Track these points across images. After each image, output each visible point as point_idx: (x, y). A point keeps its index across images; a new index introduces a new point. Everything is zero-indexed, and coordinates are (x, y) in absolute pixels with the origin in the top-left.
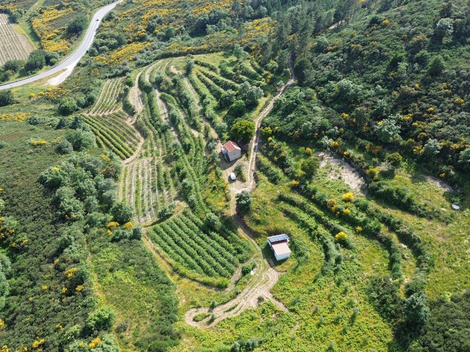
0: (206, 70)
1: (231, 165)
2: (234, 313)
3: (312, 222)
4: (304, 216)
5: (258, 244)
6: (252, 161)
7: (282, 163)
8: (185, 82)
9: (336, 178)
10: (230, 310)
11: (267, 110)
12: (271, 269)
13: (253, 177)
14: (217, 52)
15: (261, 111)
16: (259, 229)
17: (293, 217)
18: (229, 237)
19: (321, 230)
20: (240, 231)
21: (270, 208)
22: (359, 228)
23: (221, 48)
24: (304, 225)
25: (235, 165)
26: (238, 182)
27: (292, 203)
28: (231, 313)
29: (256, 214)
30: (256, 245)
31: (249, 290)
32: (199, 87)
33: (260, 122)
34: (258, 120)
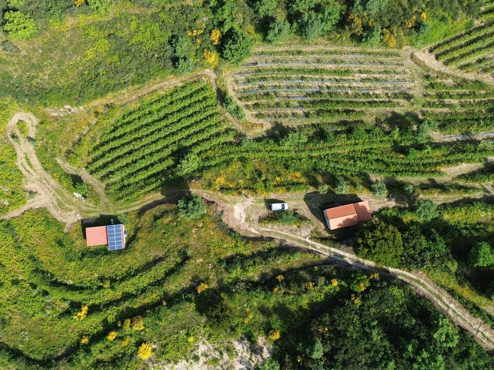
1: (312, 210)
2: (22, 164)
3: (129, 286)
4: (144, 280)
5: (127, 213)
6: (307, 243)
10: (27, 159)
12: (79, 217)
13: (266, 235)
17: (148, 266)
18: (153, 180)
19: (109, 294)
20: (159, 196)
22: (85, 341)
24: (129, 275)
25: (307, 213)
28: (24, 160)
29: (170, 219)
30: (129, 210)
31: (53, 187)
33: (413, 283)
34: (422, 281)
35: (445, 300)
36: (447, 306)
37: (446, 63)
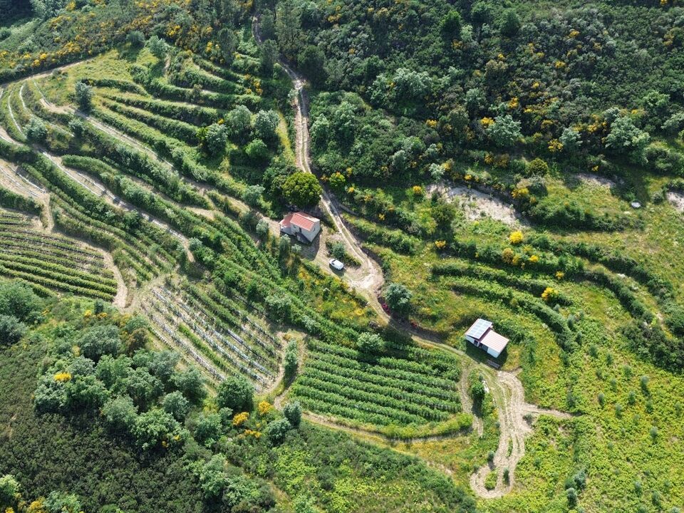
0: (114, 92)
1: (317, 248)
2: (519, 451)
3: (496, 288)
4: (482, 285)
5: (455, 347)
6: (343, 230)
7: (394, 220)
8: (94, 124)
9: (478, 216)
10: (510, 451)
11: (301, 142)
12: (500, 373)
13: (365, 255)
14: (103, 52)
15: (293, 147)
16: (442, 326)
17: (470, 292)
18: (410, 355)
19: (518, 295)
20: (416, 339)
21: (434, 292)
22: (560, 274)
23: (106, 43)
24: (492, 297)
25: (322, 246)
26: (349, 270)
27: (455, 273)
28: (514, 453)
29: (423, 309)
30: (452, 349)
31: (504, 413)
32: (134, 129)
33: (307, 165)
34: (301, 163)
35: (301, 147)
36: (303, 144)
37: (115, 285)
